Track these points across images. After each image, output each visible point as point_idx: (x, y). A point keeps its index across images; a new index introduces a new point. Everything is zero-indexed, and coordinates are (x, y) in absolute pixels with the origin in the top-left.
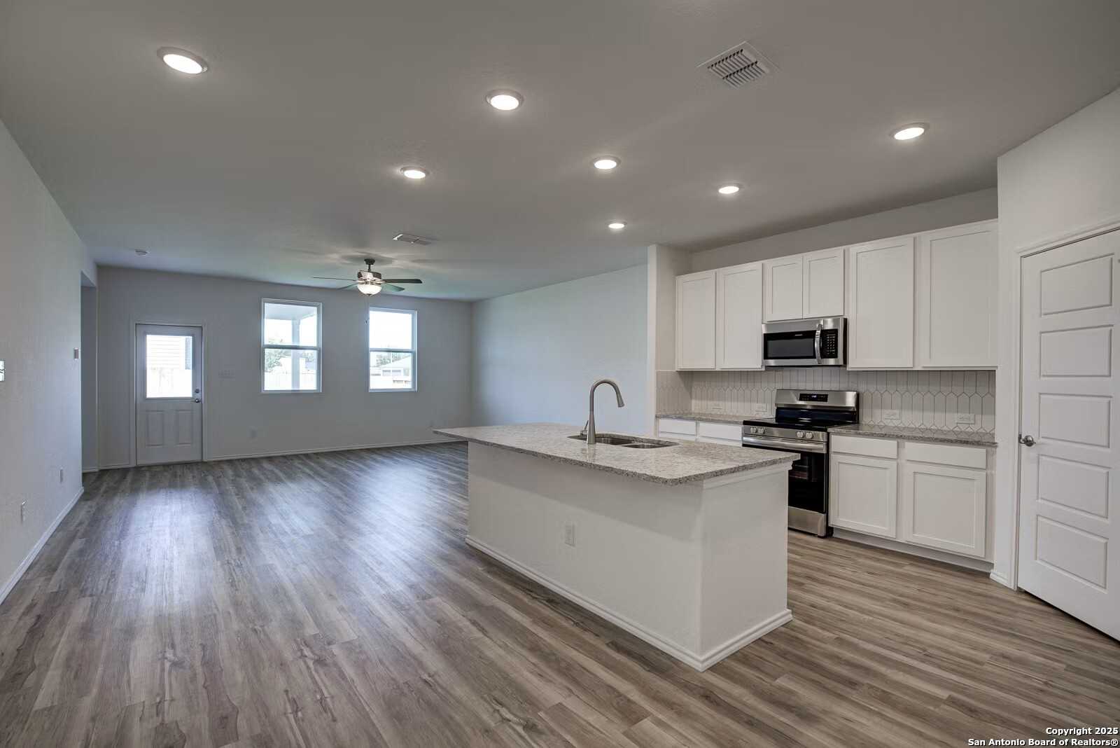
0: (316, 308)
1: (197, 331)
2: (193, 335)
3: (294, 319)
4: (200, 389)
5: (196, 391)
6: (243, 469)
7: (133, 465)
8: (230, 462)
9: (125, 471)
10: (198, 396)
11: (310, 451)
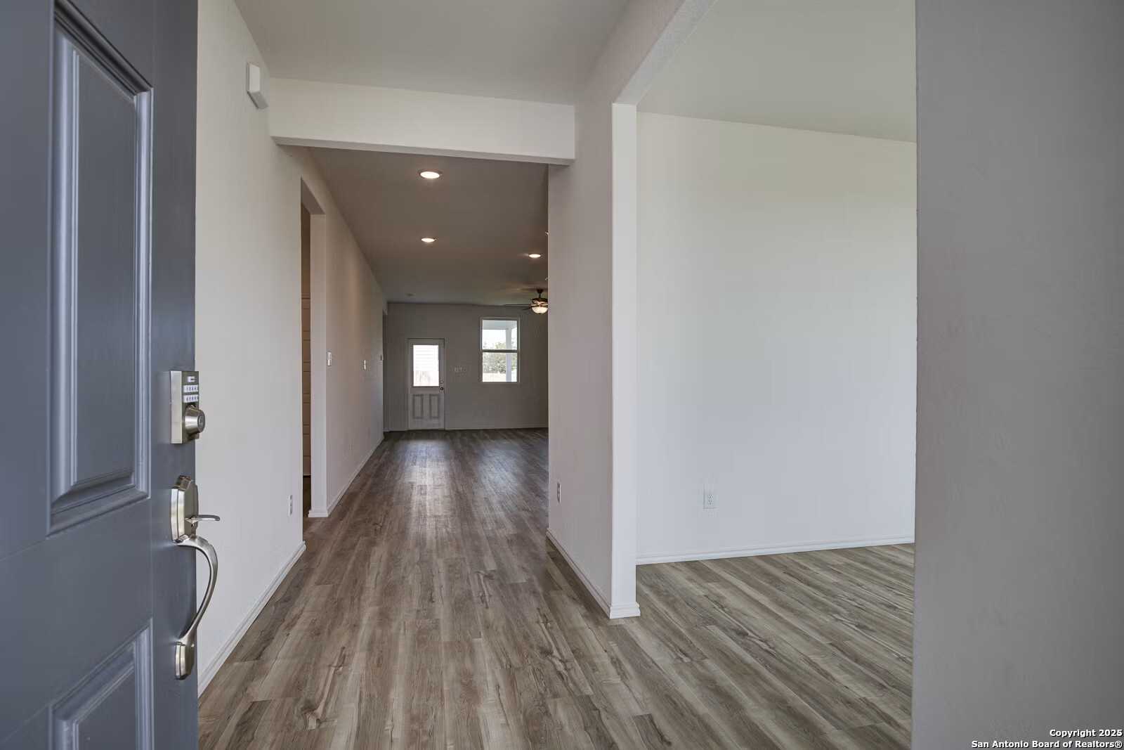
0: (516, 322)
3: (507, 329)
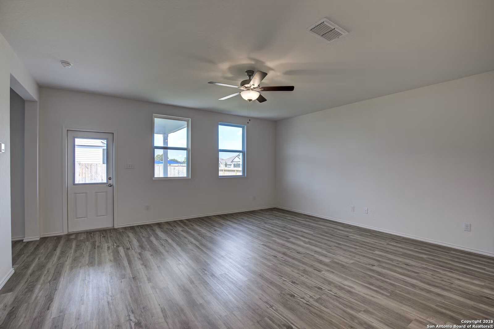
1: (110, 136)
2: (107, 139)
4: (112, 177)
5: (109, 178)
6: (144, 237)
7: (66, 233)
8: (132, 228)
9: (58, 238)
10: (110, 182)
11: (183, 218)
